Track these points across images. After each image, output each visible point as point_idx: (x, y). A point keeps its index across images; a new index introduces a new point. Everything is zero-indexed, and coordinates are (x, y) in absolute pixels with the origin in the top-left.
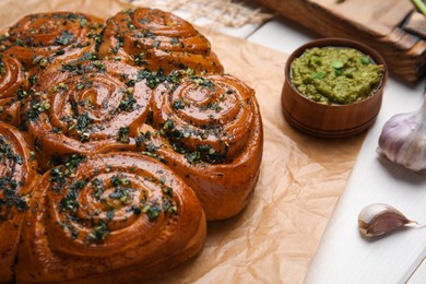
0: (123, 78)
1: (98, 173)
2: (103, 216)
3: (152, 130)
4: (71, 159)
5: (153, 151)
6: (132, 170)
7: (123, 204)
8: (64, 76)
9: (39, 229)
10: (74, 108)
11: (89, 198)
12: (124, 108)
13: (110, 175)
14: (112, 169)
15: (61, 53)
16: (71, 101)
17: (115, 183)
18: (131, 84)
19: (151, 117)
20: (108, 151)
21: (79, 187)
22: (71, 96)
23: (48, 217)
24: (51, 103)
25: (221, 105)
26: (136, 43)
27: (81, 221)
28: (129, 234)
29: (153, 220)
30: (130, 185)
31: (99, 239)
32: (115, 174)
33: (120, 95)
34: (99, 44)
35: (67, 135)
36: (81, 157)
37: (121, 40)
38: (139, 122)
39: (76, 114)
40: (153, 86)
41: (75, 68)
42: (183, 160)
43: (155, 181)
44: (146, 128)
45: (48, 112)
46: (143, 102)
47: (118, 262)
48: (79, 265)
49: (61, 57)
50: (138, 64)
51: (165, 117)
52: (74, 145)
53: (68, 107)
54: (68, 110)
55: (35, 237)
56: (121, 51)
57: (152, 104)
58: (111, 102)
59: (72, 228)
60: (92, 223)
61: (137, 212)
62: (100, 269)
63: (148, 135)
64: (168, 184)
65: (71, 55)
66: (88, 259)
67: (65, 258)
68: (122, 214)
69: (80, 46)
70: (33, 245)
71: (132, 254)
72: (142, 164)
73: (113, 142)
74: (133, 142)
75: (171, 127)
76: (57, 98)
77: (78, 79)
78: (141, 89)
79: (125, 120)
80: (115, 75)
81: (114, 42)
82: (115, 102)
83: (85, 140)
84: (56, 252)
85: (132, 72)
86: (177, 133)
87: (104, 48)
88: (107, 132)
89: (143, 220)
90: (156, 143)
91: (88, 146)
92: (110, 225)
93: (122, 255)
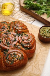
0: (14, 35)
1: (11, 52)
2: (12, 60)
4: (7, 50)
5: (19, 48)
6: (16, 52)
7: (15, 58)
8: (4, 35)
9: (3, 62)
11: (10, 57)
12: (14, 41)
13: (13, 53)
14: (13, 52)
15: (3, 30)
16: (6, 40)
17: (14, 54)
18: (15, 36)
19: (19, 42)
21: (8, 55)
23: (4, 60)
24: (3, 40)
25: (30, 40)
26: (16, 29)
27: (9, 61)
28: (16, 63)
29: (20, 60)
30: (16, 54)
31: (12, 64)
32: (14, 52)
33: (14, 38)
34: (9, 29)
35: (6, 46)
36: (8, 50)
37: (13, 28)
39: (7, 42)
40: (19, 36)
41: (6, 33)
42: (24, 49)
43: (20, 53)
44: (18, 44)
45: (2, 42)
46: (17, 39)
47: (15, 67)
48: (9, 67)
49: (3, 31)
50: (16, 32)
51: (21, 42)
52: (7, 48)
54: (6, 42)
56: (13, 30)
57: (19, 39)
58: (12, 40)
59: (8, 62)
60: (11, 61)
61: (18, 59)
62: (12, 68)
63: (18, 45)
64: (22, 54)
65: (5, 31)
67: (7, 66)
68: (15, 59)
69: (6, 29)
71: (17, 65)
72: (18, 51)
73: (13, 47)
74: (16, 47)
75: (22, 44)
76: (4, 39)
77: (7, 35)
78: (17, 37)
79: (15, 43)
80: (12, 35)
81: (12, 28)
82: (13, 40)
83: (9, 47)
84: (5, 65)
85: (15, 34)
86: (23, 45)
87: (10, 29)
88: (12, 45)
89: (18, 60)
91: (9, 48)
93: (15, 66)
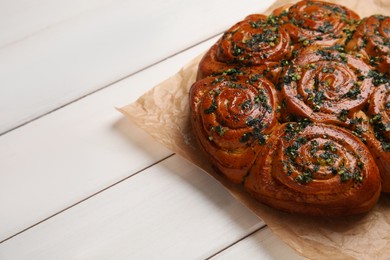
0: (357, 72)
1: (317, 136)
2: (311, 167)
3: (365, 118)
4: (303, 121)
5: (360, 133)
6: (341, 142)
7: (327, 164)
8: (317, 58)
9: (268, 160)
10: (316, 85)
11: (306, 153)
12: (351, 96)
13: (325, 141)
14: (328, 137)
15: (320, 39)
16: (316, 79)
17: (326, 148)
18: (361, 78)
19: (367, 107)
20: (328, 123)
21: (302, 142)
22: (317, 75)
23: (276, 154)
24: (302, 76)
26: (376, 47)
27: (296, 165)
28: (324, 185)
29: (343, 181)
30: (336, 151)
31: (304, 182)
32: (329, 141)
33: (351, 85)
34: (349, 39)
35: (306, 102)
36: (310, 122)
37: (366, 42)
38: (357, 109)
39: (316, 89)
40: (376, 84)
41: (326, 54)
42: (379, 145)
43: (354, 154)
44: (361, 114)
45: (298, 82)
46: (364, 95)
47: (311, 200)
48: (286, 192)
49: (318, 42)
50: (372, 64)
51: (377, 111)
52: (308, 111)
53: (312, 82)
54: (311, 86)
55: (264, 165)
56: (362, 50)
57: (371, 97)
58: (343, 89)
59: (289, 168)
60: (303, 169)
61: (335, 172)
62: (298, 199)
63: (360, 120)
64: (362, 160)
65: (327, 43)
66: (293, 191)
67: (278, 184)
68: (323, 170)
69: (334, 37)
70: (261, 169)
71: (321, 198)
72: (349, 141)
73: (334, 118)
74: (348, 122)
75: (379, 120)
76: (308, 73)
77: (325, 63)
78: (367, 86)
79: (349, 104)
80: (352, 68)
81: (360, 42)
82: (345, 90)
83: (316, 111)
84: (274, 179)
85: (366, 69)
86: (382, 126)
87: (351, 44)
88: (333, 110)
89: (335, 179)
90: (364, 128)
91: (316, 114)
92: (313, 174)
93: (315, 196)
